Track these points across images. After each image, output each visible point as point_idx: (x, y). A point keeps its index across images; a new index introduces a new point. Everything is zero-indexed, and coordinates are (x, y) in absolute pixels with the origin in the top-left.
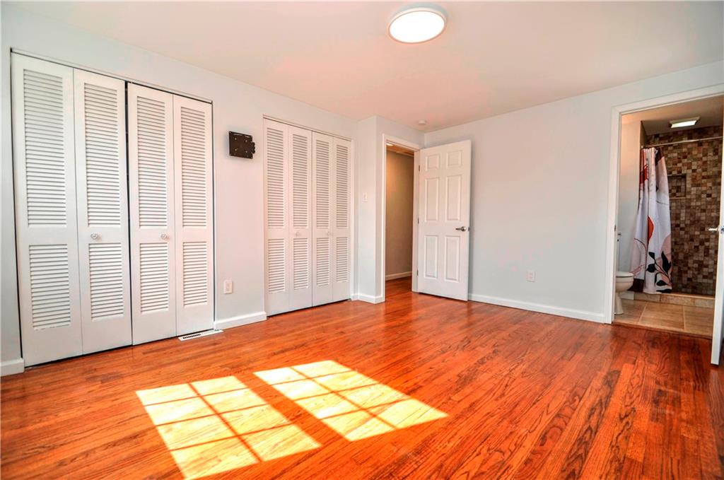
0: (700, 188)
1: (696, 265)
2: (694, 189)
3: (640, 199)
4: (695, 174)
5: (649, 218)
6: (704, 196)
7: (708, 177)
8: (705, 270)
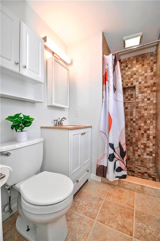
0: (143, 94)
1: (142, 146)
2: (140, 95)
3: (103, 97)
4: (140, 85)
5: (109, 113)
6: (146, 99)
7: (148, 87)
8: (148, 149)
